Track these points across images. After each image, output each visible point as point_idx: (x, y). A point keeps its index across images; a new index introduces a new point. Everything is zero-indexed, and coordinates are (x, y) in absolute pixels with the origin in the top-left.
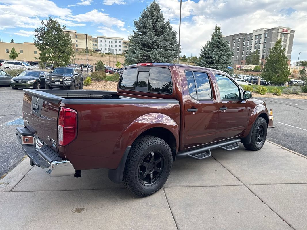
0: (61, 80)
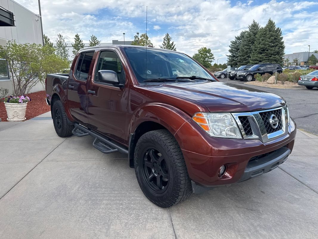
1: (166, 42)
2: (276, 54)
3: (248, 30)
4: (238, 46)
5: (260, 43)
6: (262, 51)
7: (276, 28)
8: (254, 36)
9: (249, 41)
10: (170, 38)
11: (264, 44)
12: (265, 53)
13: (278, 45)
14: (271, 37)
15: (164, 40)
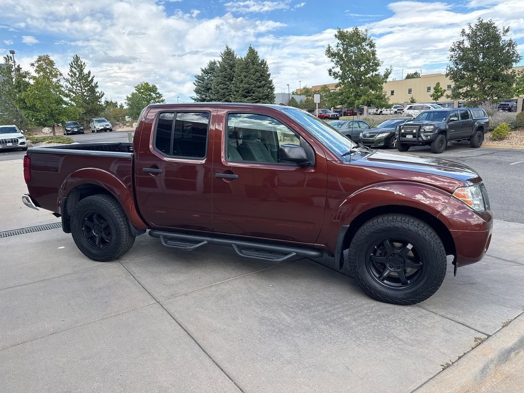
0: (415, 131)
1: (76, 71)
2: (265, 99)
3: (220, 59)
4: (208, 84)
5: (242, 81)
6: (246, 92)
7: (260, 60)
8: (231, 69)
9: (225, 77)
10: (83, 64)
11: (248, 83)
12: (251, 96)
13: (266, 84)
14: (256, 72)
15: (71, 66)
